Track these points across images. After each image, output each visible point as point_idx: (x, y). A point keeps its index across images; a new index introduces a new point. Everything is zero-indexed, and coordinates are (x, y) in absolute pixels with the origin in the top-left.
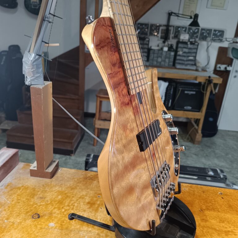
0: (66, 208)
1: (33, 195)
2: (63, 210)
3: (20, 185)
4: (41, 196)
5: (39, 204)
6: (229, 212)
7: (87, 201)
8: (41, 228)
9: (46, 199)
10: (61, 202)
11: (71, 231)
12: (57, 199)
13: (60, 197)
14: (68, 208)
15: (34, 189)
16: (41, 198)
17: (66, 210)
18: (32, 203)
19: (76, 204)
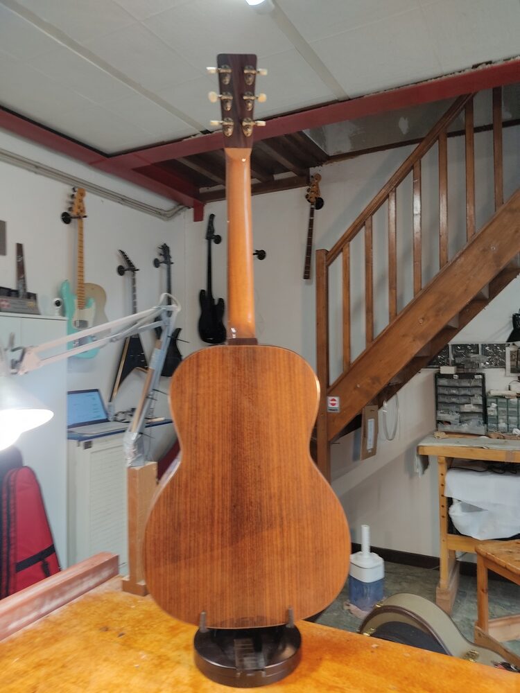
0: (141, 627)
1: (113, 610)
2: (137, 629)
3: (105, 599)
4: (121, 612)
5: (114, 619)
6: (363, 668)
7: (171, 625)
8: (103, 640)
9: (126, 616)
10: (139, 621)
11: (132, 648)
12: (137, 618)
13: (142, 616)
14: (144, 628)
15: (118, 604)
16: (120, 614)
17: (139, 629)
18: (107, 617)
19: (155, 626)
